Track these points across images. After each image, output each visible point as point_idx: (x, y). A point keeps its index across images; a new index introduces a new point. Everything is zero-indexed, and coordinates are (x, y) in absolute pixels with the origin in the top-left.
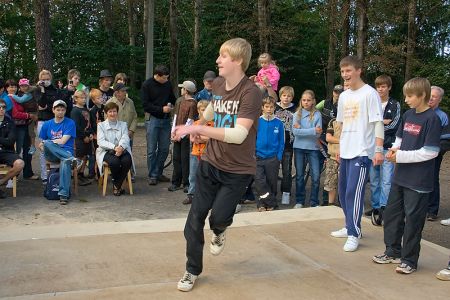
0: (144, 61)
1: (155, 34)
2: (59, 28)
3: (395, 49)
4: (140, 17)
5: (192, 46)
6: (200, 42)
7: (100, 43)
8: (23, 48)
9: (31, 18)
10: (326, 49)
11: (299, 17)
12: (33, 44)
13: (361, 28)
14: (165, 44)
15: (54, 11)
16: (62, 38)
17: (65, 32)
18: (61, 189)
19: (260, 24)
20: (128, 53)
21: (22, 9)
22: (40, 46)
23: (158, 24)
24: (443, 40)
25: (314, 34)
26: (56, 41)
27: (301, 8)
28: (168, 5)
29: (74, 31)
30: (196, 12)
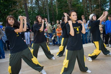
1: (49, 12)
3: (98, 9)
4: (45, 9)
5: (56, 13)
6: (58, 12)
9: (24, 12)
10: (83, 11)
11: (77, 5)
14: (51, 13)
17: (31, 13)
19: (70, 8)
21: (22, 10)
23: (50, 10)
24: (106, 7)
25: (80, 8)
26: (29, 15)
27: (77, 4)
29: (33, 13)
30: (57, 7)
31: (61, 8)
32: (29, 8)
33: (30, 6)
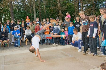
0: (34, 17)
1: (36, 11)
2: (15, 11)
3: (89, 9)
4: (32, 7)
5: (44, 13)
6: (46, 12)
7: (24, 14)
8: (8, 16)
9: (9, 10)
10: (74, 11)
11: (67, 4)
12: (10, 15)
13: (81, 6)
14: (38, 13)
15: (14, 8)
16: (16, 13)
18: (18, 44)
19: (59, 7)
20: (30, 15)
21: (7, 8)
22: (11, 15)
23: (36, 9)
26: (15, 14)
27: (67, 2)
28: (38, 4)
29: (18, 12)
30: (45, 5)
31: (50, 7)
32: (15, 6)
33: (15, 4)
